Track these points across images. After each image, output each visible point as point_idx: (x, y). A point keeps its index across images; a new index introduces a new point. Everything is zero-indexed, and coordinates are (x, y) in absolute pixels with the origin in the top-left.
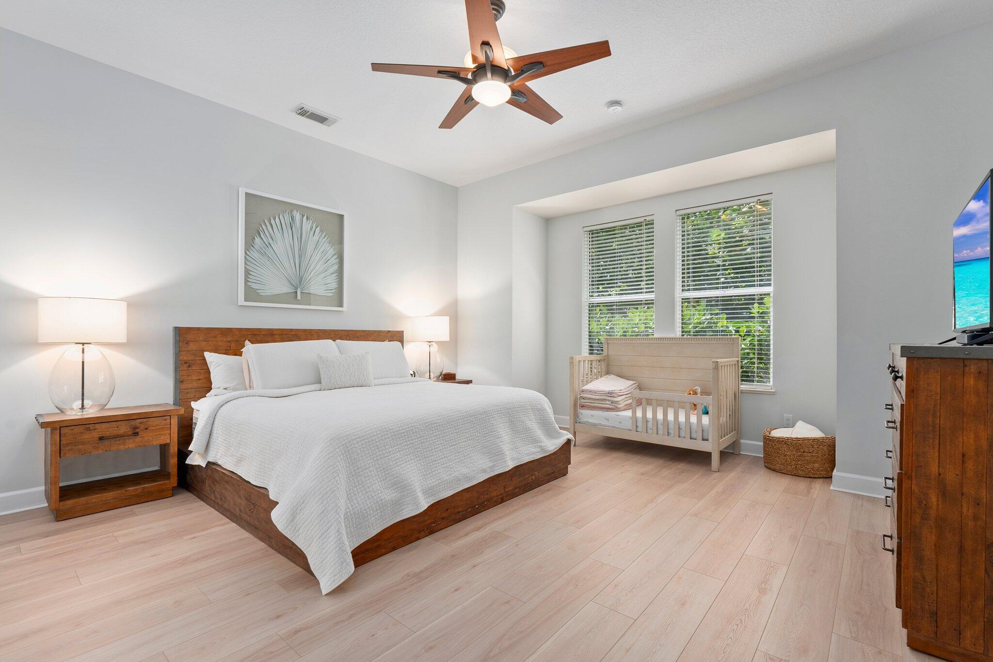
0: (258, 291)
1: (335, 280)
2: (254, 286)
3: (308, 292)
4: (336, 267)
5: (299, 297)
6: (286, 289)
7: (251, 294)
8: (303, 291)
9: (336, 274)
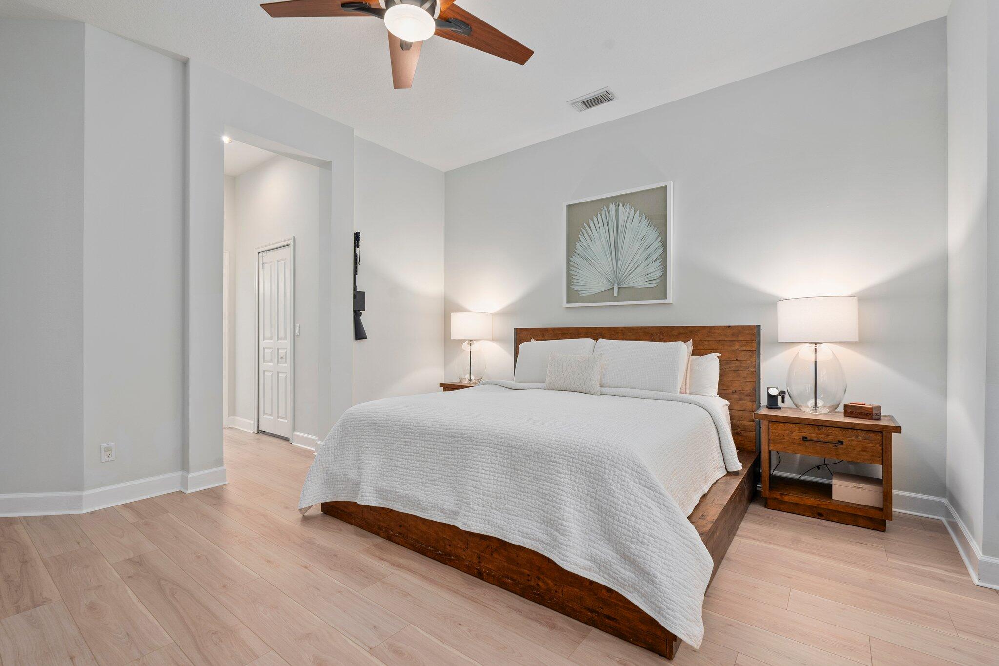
0: (580, 293)
1: (660, 267)
2: (576, 288)
3: (627, 286)
4: (661, 251)
5: (616, 294)
6: (604, 286)
7: (572, 296)
8: (622, 286)
9: (660, 260)
